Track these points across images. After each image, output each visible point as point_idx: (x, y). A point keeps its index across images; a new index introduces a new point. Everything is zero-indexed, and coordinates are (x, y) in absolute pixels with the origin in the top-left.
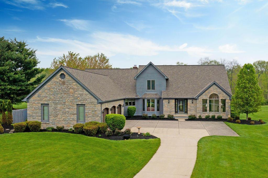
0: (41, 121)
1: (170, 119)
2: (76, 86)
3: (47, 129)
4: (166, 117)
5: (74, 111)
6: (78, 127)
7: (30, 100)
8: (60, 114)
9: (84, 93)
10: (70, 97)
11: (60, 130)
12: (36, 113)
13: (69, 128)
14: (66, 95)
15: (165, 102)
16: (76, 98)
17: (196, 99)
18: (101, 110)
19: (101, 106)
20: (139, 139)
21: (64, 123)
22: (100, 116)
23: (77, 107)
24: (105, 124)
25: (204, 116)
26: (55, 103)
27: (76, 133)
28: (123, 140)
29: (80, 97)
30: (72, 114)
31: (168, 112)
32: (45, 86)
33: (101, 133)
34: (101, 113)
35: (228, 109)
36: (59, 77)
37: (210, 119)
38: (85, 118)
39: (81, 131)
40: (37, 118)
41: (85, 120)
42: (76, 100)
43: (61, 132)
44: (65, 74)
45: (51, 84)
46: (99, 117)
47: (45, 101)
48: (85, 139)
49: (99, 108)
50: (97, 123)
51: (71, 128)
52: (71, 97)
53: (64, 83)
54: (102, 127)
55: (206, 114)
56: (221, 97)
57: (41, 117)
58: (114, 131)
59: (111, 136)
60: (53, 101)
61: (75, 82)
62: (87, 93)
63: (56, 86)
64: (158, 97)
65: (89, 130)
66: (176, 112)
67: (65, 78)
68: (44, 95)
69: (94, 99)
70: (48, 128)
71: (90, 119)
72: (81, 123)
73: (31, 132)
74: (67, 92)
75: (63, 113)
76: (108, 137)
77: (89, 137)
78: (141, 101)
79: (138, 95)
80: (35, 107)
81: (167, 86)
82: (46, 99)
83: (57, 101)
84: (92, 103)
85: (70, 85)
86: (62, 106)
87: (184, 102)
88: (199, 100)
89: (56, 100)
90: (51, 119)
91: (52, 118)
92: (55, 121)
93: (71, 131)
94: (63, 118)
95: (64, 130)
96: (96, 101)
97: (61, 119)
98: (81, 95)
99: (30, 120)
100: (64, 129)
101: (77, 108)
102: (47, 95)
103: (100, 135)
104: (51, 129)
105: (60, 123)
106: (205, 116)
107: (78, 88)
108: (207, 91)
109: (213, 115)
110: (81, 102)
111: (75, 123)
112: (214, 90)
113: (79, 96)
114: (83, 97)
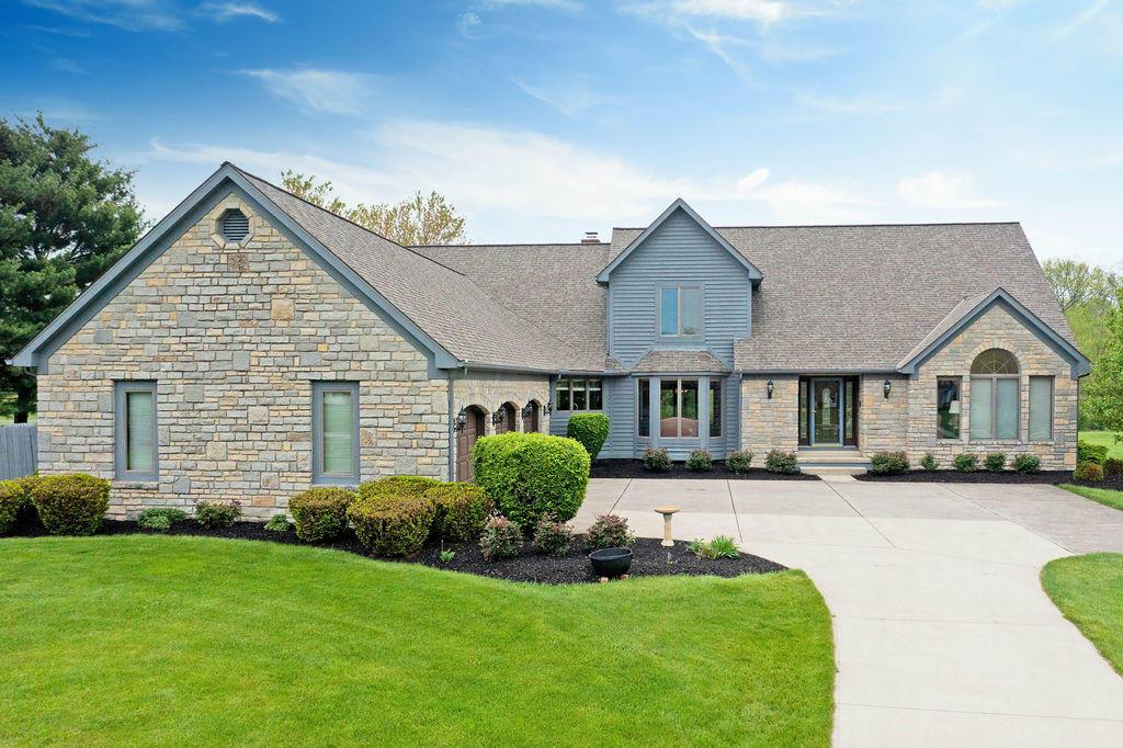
0: (116, 478)
1: (779, 473)
2: (308, 279)
3: (142, 518)
4: (758, 462)
5: (295, 420)
6: (320, 503)
7: (51, 360)
8: (216, 439)
9: (354, 315)
10: (274, 339)
11: (218, 523)
12: (83, 431)
13: (269, 516)
14: (250, 331)
15: (751, 392)
16: (310, 347)
17: (906, 377)
18: (450, 413)
19: (450, 391)
20: (685, 579)
21: (240, 485)
22: (446, 444)
23: (313, 396)
24: (476, 493)
25: (946, 457)
26: (193, 375)
27: (304, 542)
28: (587, 580)
29: (331, 340)
30: (283, 436)
31: (764, 442)
32: (135, 282)
33: (451, 540)
34: (447, 428)
35: (1066, 422)
36: (213, 230)
37: (979, 471)
38: (356, 456)
39: (335, 528)
40: (88, 457)
41: (357, 467)
42: (308, 359)
43: (220, 535)
44: (247, 211)
45: (171, 268)
46: (435, 452)
47: (135, 362)
48: (360, 575)
49: (440, 402)
50: (426, 486)
51: (280, 512)
52: (281, 339)
53: (239, 263)
54: (459, 506)
55: (958, 451)
56: (1032, 366)
57: (115, 452)
58: (529, 532)
59: (510, 557)
60: (178, 366)
61: (302, 256)
62: (373, 316)
63: (198, 281)
64: (714, 367)
65: (385, 524)
66: (804, 442)
67: (248, 236)
68: (129, 328)
69: (411, 348)
70: (150, 516)
71: (385, 463)
72: (336, 483)
73: (47, 533)
74: (258, 314)
75: (234, 428)
76: (499, 562)
77: (381, 565)
78: (632, 390)
79: (615, 361)
80: (78, 396)
81: (757, 316)
82: (139, 352)
83: (203, 366)
84: (396, 372)
85: (273, 275)
86: (230, 393)
87: (841, 394)
88: (922, 378)
89: (198, 356)
90: (171, 464)
91: (175, 457)
92: (188, 473)
93: (277, 528)
94: (235, 457)
95: (239, 524)
96: (421, 361)
97: (222, 465)
98: (338, 329)
99: (54, 470)
100: (243, 519)
101: (313, 404)
102: (148, 332)
103: (447, 555)
104: (162, 522)
105: (218, 485)
106: (951, 458)
107: (322, 288)
108: (959, 339)
109: (994, 452)
110: (337, 366)
111: (303, 485)
112: (999, 332)
113: (327, 332)
114: (347, 339)
